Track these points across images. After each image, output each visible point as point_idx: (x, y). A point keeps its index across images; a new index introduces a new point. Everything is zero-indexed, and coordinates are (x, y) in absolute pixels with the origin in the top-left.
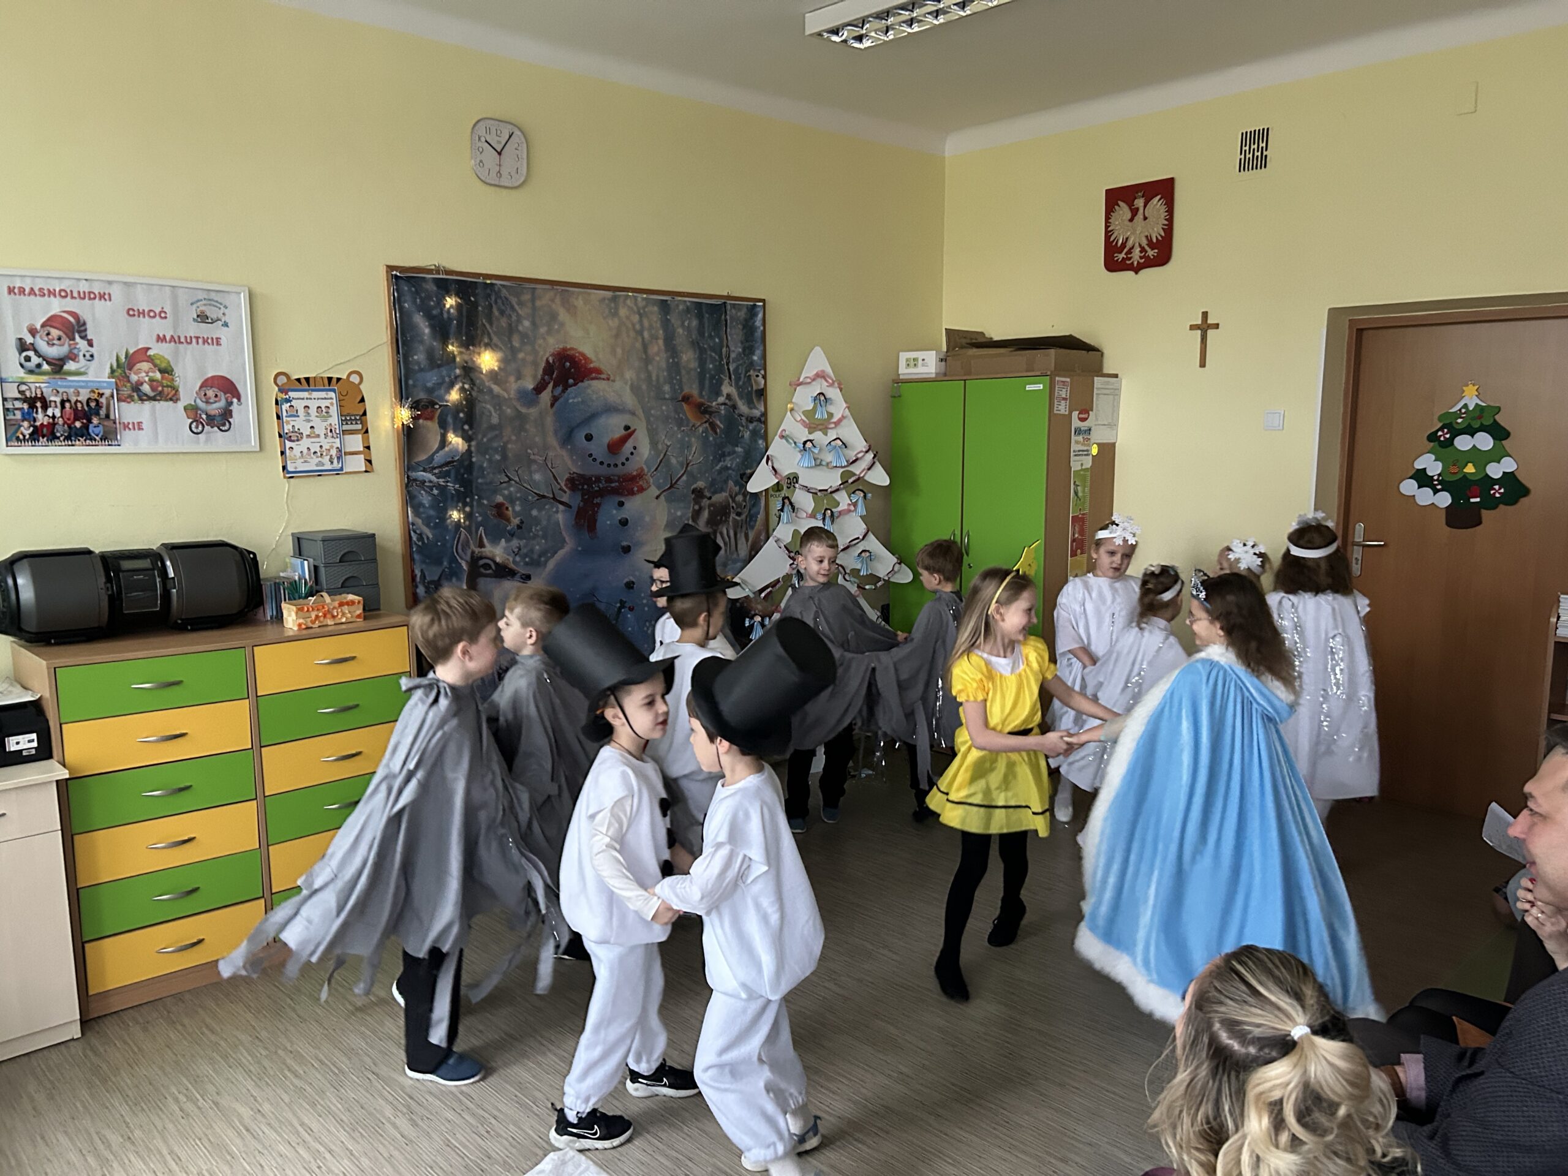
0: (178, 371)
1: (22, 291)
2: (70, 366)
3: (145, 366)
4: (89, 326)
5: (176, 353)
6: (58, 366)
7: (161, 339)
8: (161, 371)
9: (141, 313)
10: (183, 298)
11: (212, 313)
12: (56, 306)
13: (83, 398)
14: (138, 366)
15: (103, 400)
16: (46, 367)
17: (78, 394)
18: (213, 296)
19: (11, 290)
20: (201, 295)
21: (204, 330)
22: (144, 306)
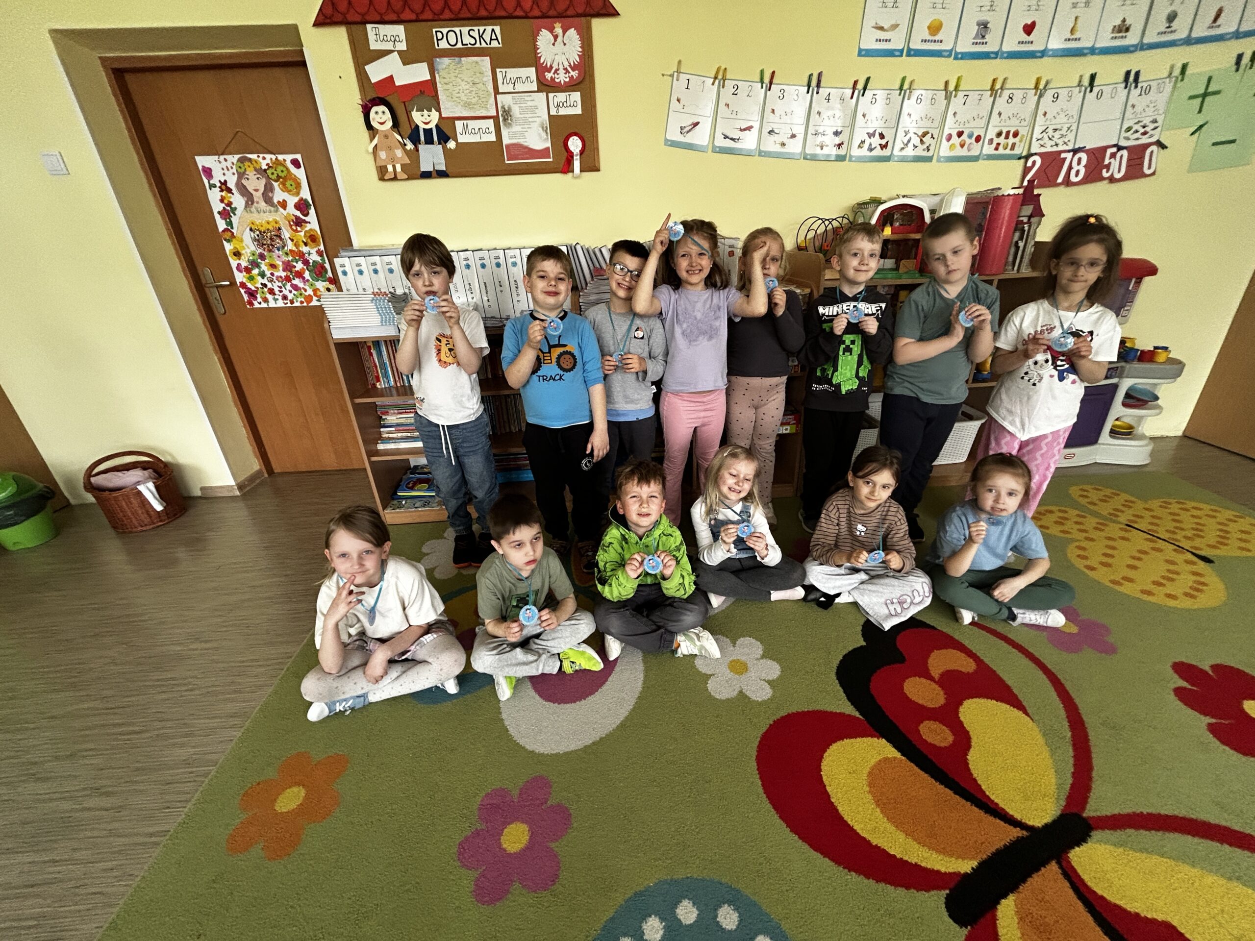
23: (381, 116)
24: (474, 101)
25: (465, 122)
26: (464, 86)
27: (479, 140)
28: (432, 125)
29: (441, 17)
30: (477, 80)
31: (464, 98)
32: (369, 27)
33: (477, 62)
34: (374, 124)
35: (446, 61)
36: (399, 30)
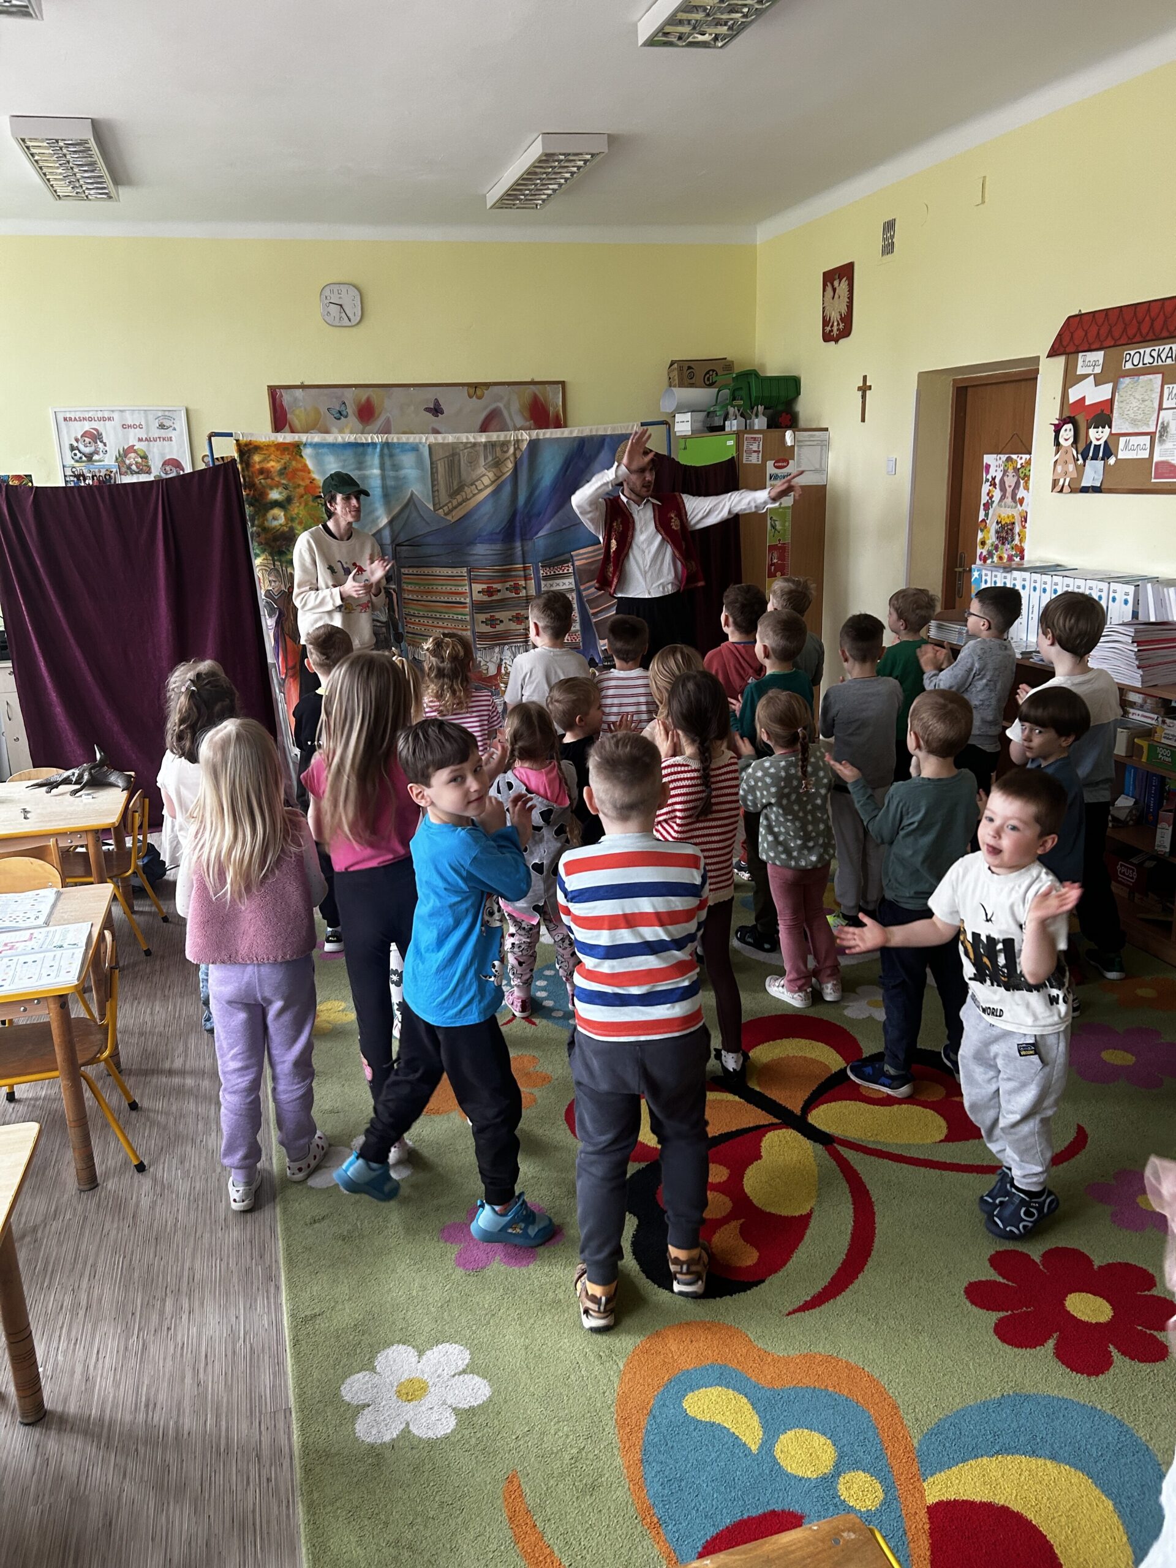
0: (150, 457)
1: (71, 419)
2: (96, 457)
3: (133, 455)
4: (104, 435)
5: (149, 445)
6: (89, 457)
7: (140, 440)
8: (141, 458)
9: (129, 426)
10: (151, 417)
11: (167, 423)
12: (87, 426)
13: (102, 474)
14: (130, 455)
15: (112, 475)
16: (84, 459)
17: (100, 472)
18: (167, 413)
19: (65, 419)
20: (160, 414)
21: (163, 433)
22: (130, 422)
23: (1067, 432)
24: (1139, 417)
25: (1128, 438)
26: (1135, 404)
27: (1135, 457)
28: (1102, 442)
29: (1134, 341)
30: (1147, 398)
31: (1132, 416)
32: (1080, 354)
33: (1151, 380)
34: (1061, 440)
35: (1127, 380)
36: (1099, 356)
